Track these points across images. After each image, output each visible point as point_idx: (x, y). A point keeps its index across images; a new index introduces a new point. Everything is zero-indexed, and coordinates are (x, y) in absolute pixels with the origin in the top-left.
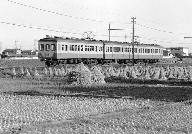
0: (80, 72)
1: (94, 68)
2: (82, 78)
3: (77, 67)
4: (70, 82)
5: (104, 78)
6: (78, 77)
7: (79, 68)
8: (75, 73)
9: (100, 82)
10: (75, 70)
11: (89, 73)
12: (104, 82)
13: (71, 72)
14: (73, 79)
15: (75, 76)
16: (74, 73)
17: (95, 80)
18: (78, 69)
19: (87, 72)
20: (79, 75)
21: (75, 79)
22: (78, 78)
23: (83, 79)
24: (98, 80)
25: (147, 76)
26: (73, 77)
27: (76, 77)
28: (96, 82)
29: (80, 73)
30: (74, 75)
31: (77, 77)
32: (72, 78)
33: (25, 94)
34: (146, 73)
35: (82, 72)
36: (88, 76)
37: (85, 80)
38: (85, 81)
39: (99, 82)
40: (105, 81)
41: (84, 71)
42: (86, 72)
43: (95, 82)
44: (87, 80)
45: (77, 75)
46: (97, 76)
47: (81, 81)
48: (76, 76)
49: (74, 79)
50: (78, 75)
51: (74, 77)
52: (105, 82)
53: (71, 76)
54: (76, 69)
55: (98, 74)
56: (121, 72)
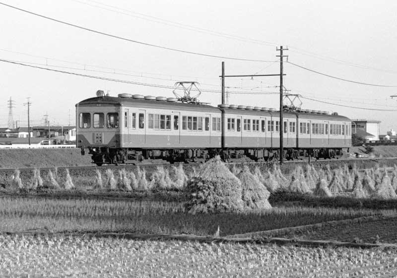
0: (215, 180)
1: (242, 172)
2: (221, 196)
3: (206, 169)
4: (190, 207)
5: (268, 196)
6: (209, 194)
7: (212, 171)
8: (203, 182)
9: (258, 205)
10: (201, 177)
11: (238, 184)
12: (267, 206)
13: (192, 180)
14: (197, 197)
15: (202, 191)
16: (200, 184)
17: (246, 200)
18: (208, 174)
19: (232, 179)
20: (212, 187)
21: (204, 198)
22: (211, 195)
23: (223, 198)
24: (254, 201)
25: (358, 189)
26: (198, 193)
27: (204, 193)
28: (250, 205)
29: (214, 184)
30: (201, 188)
31: (208, 192)
32: (194, 194)
33: (121, 237)
34: (357, 182)
35: (219, 181)
36: (234, 192)
37: (228, 200)
38: (228, 204)
39: (256, 205)
40: (270, 203)
41: (224, 177)
42: (229, 181)
43: (248, 205)
44: (233, 201)
45: (207, 188)
46: (251, 190)
47: (218, 204)
48: (204, 190)
49: (201, 197)
50: (209, 188)
51: (201, 194)
52: (270, 205)
53: (193, 192)
54: (205, 172)
55: (255, 184)
56: (293, 180)
